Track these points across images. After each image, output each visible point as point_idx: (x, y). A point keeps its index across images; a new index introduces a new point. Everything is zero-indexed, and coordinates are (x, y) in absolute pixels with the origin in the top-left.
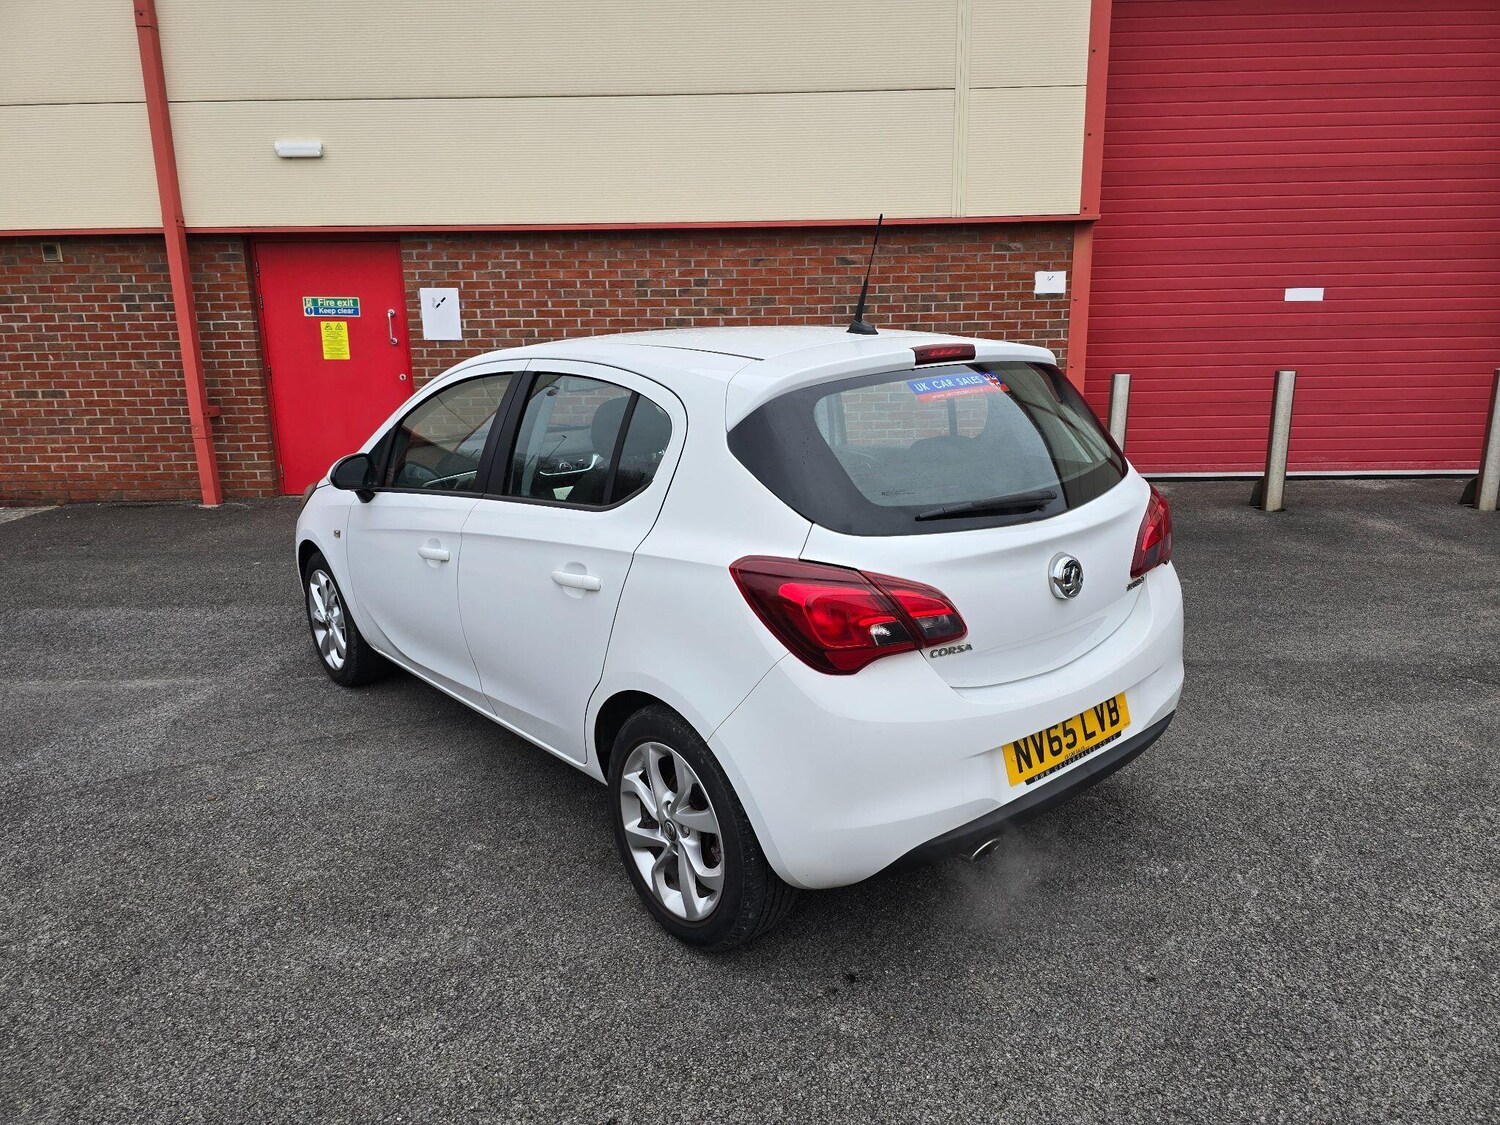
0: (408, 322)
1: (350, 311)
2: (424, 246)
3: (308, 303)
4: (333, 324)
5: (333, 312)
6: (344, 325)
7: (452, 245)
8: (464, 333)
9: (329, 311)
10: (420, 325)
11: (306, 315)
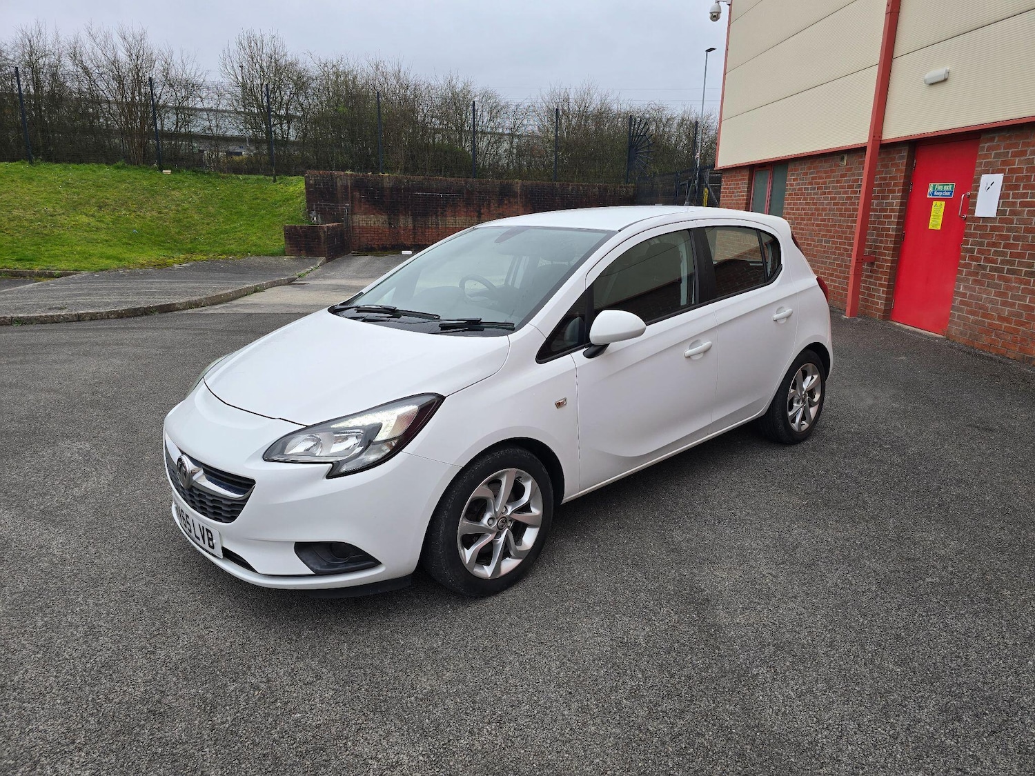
0: (971, 202)
1: (949, 194)
2: (992, 140)
3: (930, 190)
4: (939, 203)
5: (940, 194)
6: (943, 203)
7: (1010, 138)
8: (999, 212)
9: (938, 193)
10: (974, 204)
11: (928, 196)
